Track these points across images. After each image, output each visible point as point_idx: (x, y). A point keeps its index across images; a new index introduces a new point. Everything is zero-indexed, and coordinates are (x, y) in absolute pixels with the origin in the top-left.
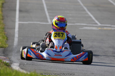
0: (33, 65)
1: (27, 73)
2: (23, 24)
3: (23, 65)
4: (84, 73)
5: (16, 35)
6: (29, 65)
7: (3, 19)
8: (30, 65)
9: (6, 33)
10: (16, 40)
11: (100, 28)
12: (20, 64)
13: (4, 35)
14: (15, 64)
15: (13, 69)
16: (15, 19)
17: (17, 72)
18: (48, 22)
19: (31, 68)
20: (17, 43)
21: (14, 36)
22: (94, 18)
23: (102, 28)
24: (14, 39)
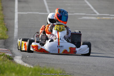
0: (35, 57)
1: (31, 68)
2: (22, 15)
3: (25, 58)
4: (87, 66)
5: (16, 26)
7: (2, 10)
8: (32, 58)
9: (6, 24)
10: (16, 31)
11: (98, 18)
12: (22, 57)
13: (4, 26)
14: (17, 57)
15: (17, 63)
16: (14, 10)
17: (20, 66)
18: (46, 12)
19: (33, 61)
20: (17, 34)
21: (13, 27)
22: (92, 8)
23: (101, 18)
24: (14, 31)
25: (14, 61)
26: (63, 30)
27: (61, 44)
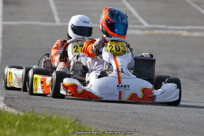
1: (19, 114)
3: (10, 99)
8: (23, 99)
12: (5, 97)
18: (54, 21)
19: (25, 105)
22: (136, 14)
23: (152, 32)
26: (125, 52)
27: (124, 82)
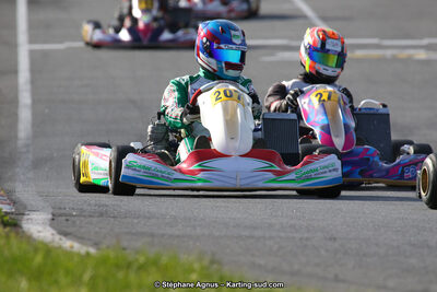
0: (101, 215)
1: (88, 254)
2: (45, 54)
3: (64, 218)
4: (301, 239)
5: (25, 98)
6: (89, 219)
8: (90, 216)
10: (25, 115)
12: (53, 215)
14: (34, 216)
15: (34, 240)
16: (15, 35)
17: (48, 250)
19: (97, 229)
20: (29, 126)
21: (15, 102)
24: (14, 117)
25: (23, 232)
